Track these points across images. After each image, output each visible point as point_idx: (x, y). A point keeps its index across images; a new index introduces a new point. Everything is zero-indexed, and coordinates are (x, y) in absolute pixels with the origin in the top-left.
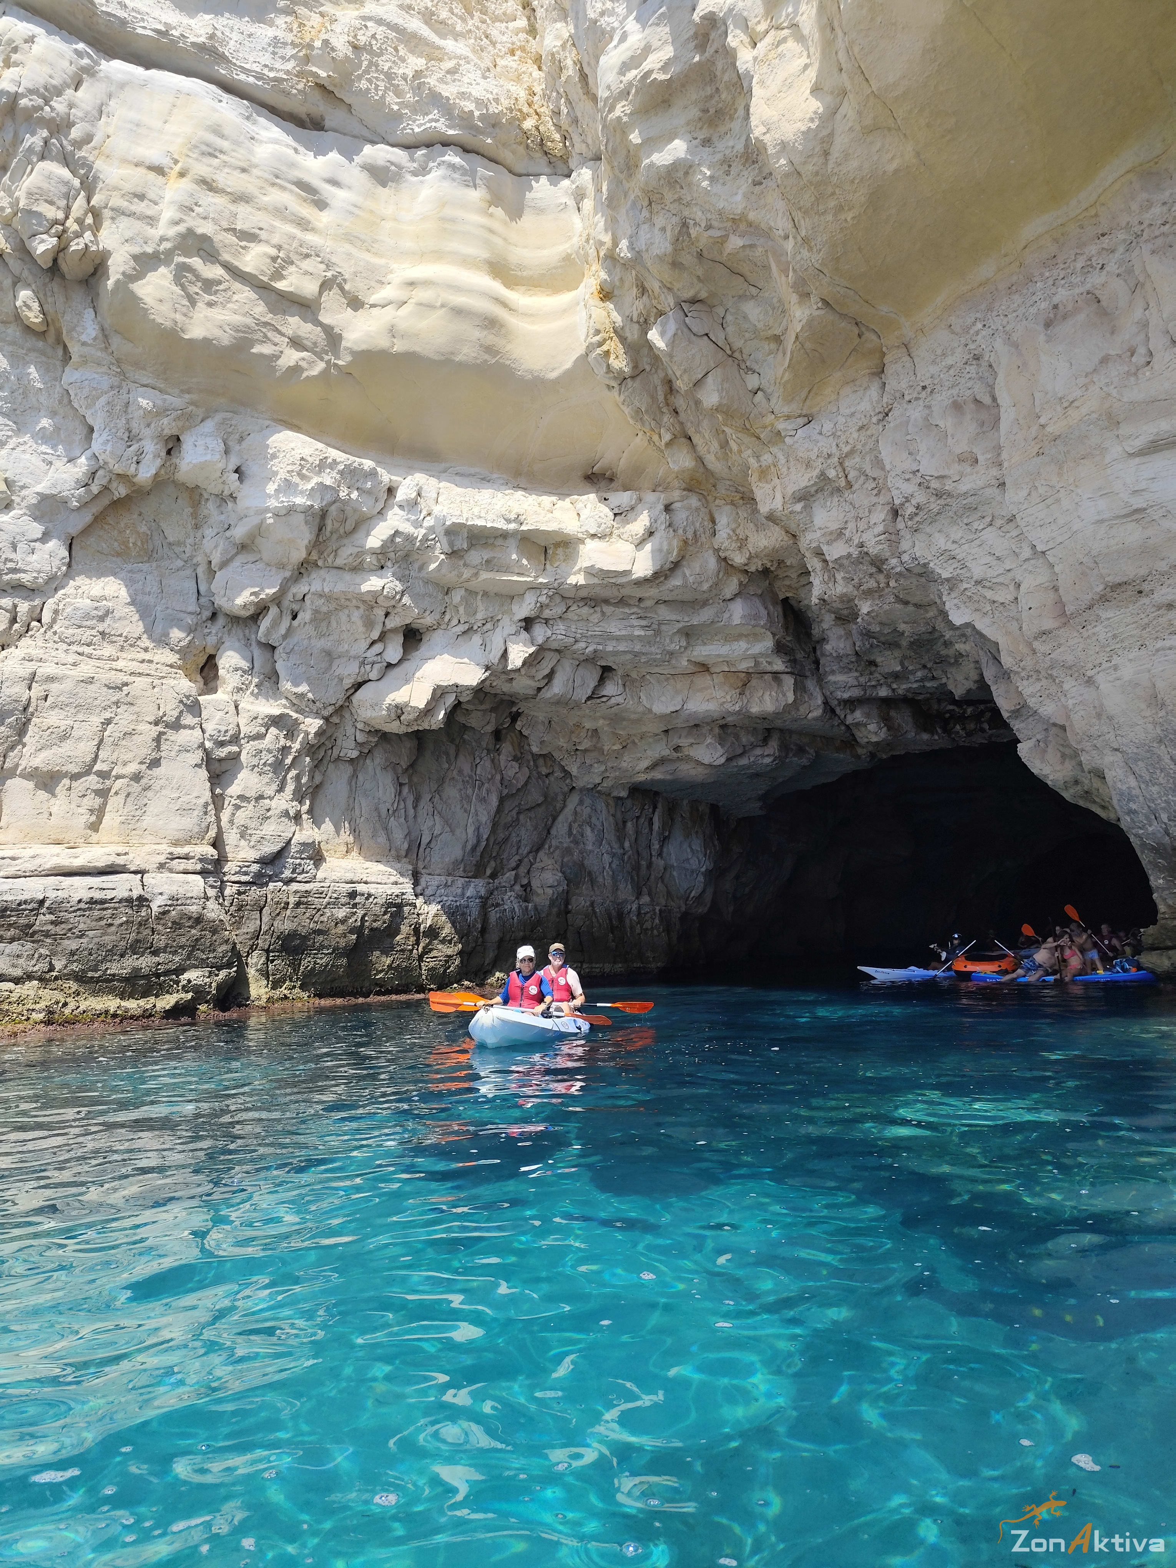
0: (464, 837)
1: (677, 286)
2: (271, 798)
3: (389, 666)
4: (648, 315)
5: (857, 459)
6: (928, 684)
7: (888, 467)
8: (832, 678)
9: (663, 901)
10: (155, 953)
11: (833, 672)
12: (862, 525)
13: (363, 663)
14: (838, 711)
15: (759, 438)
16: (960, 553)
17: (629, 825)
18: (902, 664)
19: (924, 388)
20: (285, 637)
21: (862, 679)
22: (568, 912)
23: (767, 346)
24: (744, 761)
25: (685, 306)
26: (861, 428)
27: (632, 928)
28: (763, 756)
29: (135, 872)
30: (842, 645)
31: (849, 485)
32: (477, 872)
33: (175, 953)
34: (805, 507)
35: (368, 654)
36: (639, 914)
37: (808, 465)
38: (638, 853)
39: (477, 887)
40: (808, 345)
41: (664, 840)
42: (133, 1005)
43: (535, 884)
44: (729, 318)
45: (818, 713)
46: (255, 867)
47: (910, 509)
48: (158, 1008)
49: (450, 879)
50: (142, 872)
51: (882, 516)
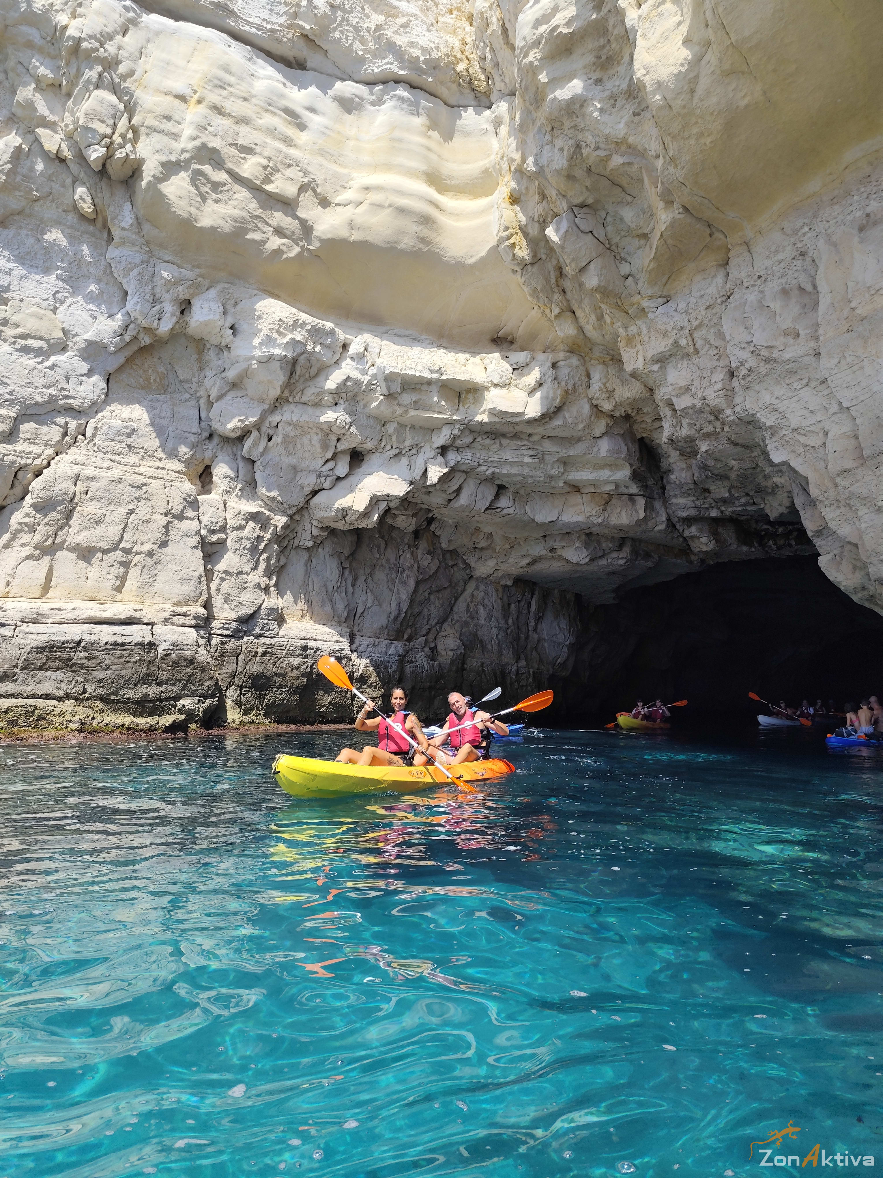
0: (389, 609)
1: (570, 194)
2: (248, 574)
3: (339, 479)
4: (546, 216)
5: (704, 332)
6: (750, 508)
7: (728, 338)
8: (674, 501)
9: (536, 666)
10: (160, 684)
11: (675, 496)
12: (705, 383)
13: (319, 476)
14: (678, 526)
15: (627, 313)
16: (781, 406)
17: (513, 606)
18: (730, 491)
19: (759, 277)
20: (262, 454)
21: (698, 503)
22: (464, 669)
23: (636, 242)
24: (603, 562)
25: (576, 210)
26: (708, 307)
27: (512, 684)
28: (618, 558)
29: (147, 624)
30: (684, 476)
31: (697, 351)
32: (397, 636)
33: (174, 685)
34: (661, 368)
35: (323, 469)
36: (517, 674)
37: (665, 335)
38: (519, 628)
39: (396, 648)
40: (670, 242)
41: (539, 619)
42: (142, 721)
43: (440, 647)
44: (609, 219)
45: (662, 527)
46: (234, 625)
47: (743, 372)
48: (160, 725)
49: (377, 640)
50: (151, 624)
51: (721, 376)
